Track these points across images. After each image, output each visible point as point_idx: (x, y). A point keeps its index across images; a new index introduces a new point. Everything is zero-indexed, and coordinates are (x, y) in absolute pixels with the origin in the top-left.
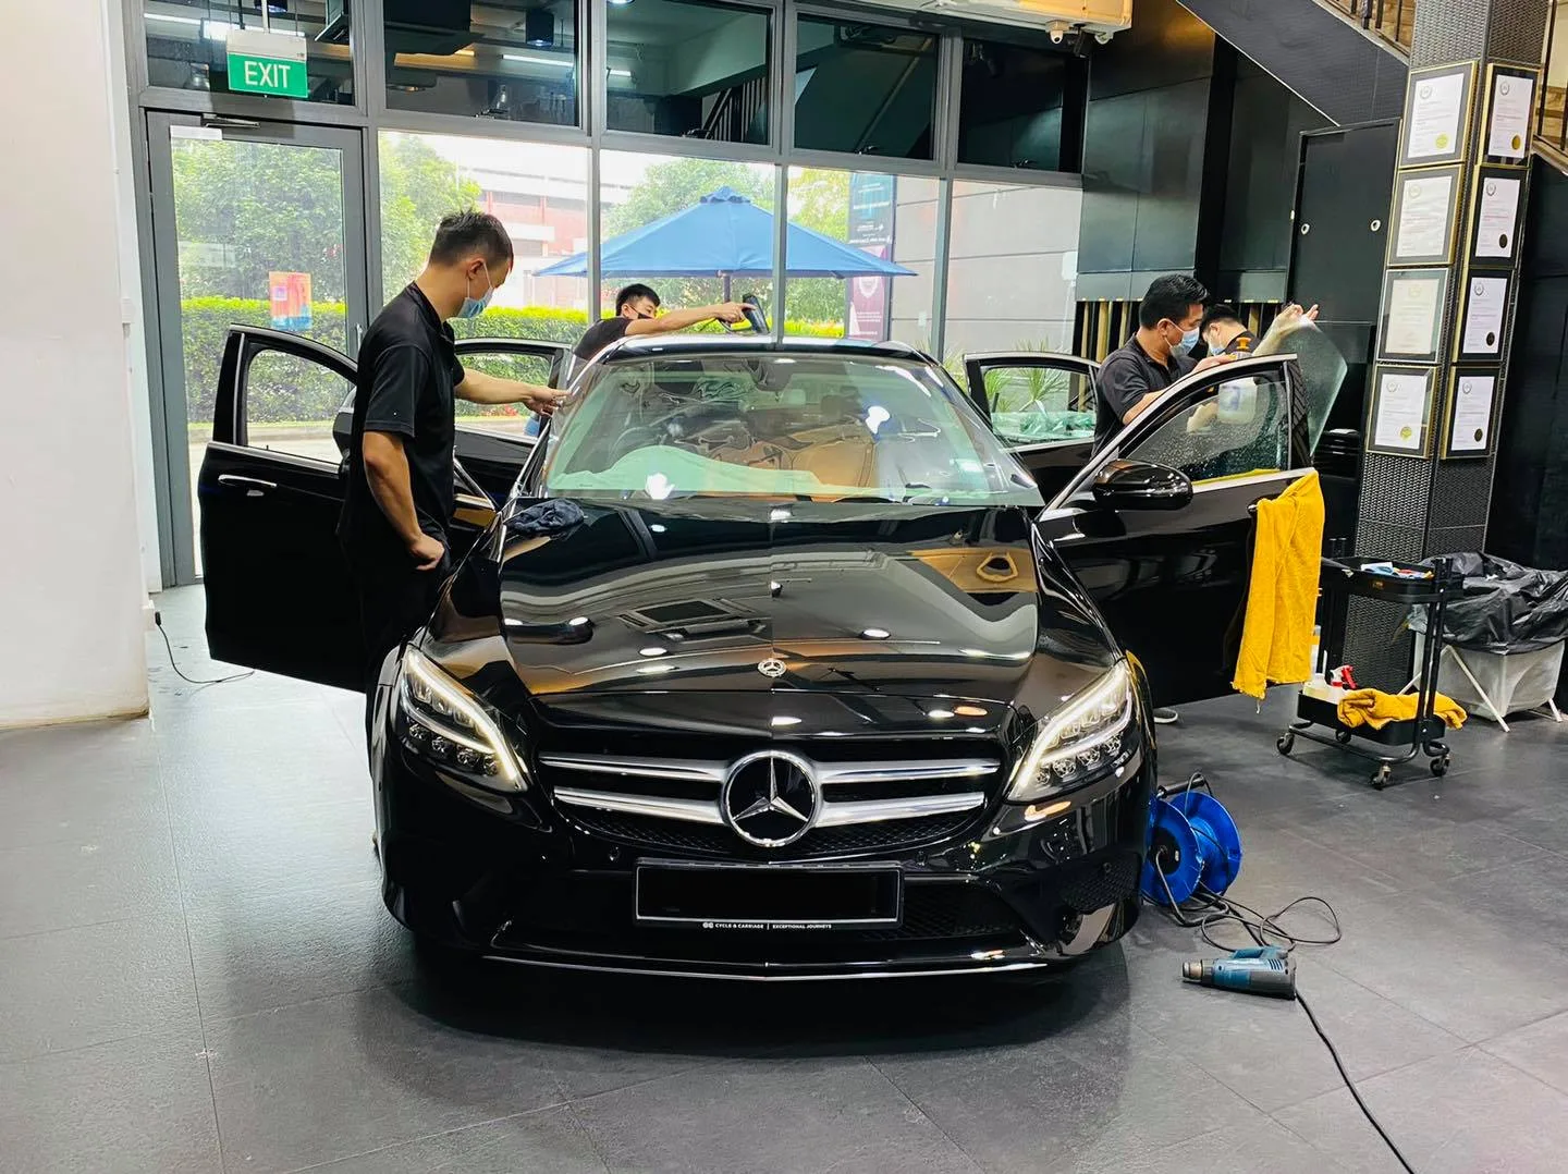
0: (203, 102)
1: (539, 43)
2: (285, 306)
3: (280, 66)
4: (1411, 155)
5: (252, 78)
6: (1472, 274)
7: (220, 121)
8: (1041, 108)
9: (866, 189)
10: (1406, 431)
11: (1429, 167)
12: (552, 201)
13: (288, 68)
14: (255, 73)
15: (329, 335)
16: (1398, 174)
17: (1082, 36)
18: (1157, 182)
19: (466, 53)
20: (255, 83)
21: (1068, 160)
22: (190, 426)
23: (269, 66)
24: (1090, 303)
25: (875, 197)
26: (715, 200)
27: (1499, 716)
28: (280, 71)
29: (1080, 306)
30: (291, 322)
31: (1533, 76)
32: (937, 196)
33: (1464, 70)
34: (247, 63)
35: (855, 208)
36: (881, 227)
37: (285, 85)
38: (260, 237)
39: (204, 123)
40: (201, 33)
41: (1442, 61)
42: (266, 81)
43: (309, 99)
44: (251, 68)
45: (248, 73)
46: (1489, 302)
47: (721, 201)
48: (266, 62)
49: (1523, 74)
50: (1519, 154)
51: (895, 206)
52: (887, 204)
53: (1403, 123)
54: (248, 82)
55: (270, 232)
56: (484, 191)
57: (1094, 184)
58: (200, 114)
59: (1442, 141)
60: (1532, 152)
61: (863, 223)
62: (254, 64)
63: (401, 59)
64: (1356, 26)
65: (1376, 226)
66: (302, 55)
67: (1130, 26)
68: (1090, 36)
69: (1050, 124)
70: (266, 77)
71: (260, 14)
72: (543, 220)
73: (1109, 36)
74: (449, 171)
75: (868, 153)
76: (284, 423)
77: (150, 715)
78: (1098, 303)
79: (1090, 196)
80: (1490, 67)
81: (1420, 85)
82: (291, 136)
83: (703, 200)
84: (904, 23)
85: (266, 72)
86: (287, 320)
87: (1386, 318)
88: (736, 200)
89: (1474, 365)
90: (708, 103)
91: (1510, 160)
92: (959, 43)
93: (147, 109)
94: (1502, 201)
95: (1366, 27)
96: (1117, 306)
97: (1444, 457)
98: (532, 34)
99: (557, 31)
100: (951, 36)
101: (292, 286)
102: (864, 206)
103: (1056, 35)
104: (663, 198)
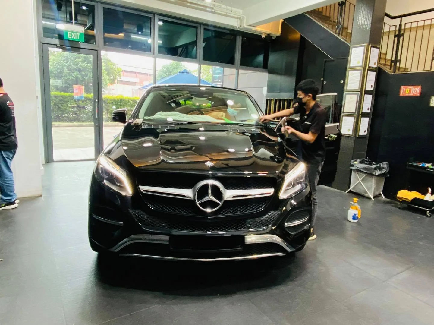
0: (57, 42)
1: (140, 33)
2: (77, 94)
3: (77, 34)
4: (351, 65)
5: (70, 36)
6: (365, 94)
7: (62, 47)
8: (258, 54)
9: (216, 72)
10: (349, 130)
11: (355, 69)
12: (139, 73)
13: (79, 34)
14: (70, 35)
15: (86, 102)
16: (348, 70)
17: (269, 36)
18: (286, 72)
19: (122, 35)
20: (71, 38)
21: (265, 66)
22: (52, 123)
23: (74, 33)
24: (269, 99)
25: (219, 73)
26: (182, 72)
27: (372, 197)
28: (77, 35)
29: (267, 100)
30: (79, 98)
31: (379, 48)
32: (235, 73)
33: (364, 46)
34: (69, 33)
35: (214, 76)
36: (220, 81)
37: (78, 38)
38: (69, 79)
39: (57, 47)
40: (56, 27)
41: (359, 43)
42: (73, 37)
43: (84, 42)
44: (70, 34)
45: (69, 35)
46: (368, 100)
47: (184, 73)
48: (73, 32)
49: (376, 47)
50: (376, 66)
51: (223, 76)
52: (221, 75)
53: (349, 58)
54: (69, 37)
55: (71, 77)
56: (123, 70)
57: (271, 72)
58: (56, 45)
59: (358, 62)
60: (378, 66)
61: (216, 79)
62: (70, 33)
63: (107, 35)
64: (336, 35)
65: (342, 82)
66: (83, 31)
67: (280, 35)
68: (271, 37)
69: (261, 58)
70: (73, 36)
71: (72, 23)
72: (136, 77)
73: (275, 37)
74: (114, 65)
75: (219, 62)
76: (75, 123)
77: (42, 196)
78: (271, 99)
79: (270, 74)
80: (370, 45)
81: (353, 49)
82: (79, 51)
83: (180, 72)
84: (228, 32)
85: (73, 35)
86: (78, 97)
87: (344, 104)
88: (187, 73)
89: (365, 115)
90: (180, 50)
91: (373, 67)
92: (241, 38)
93: (43, 43)
94: (372, 77)
95: (339, 36)
96: (276, 100)
97: (358, 136)
98: (138, 31)
99: (144, 31)
100: (239, 35)
101: (79, 89)
102: (216, 76)
103: (263, 36)
104: (165, 73)
